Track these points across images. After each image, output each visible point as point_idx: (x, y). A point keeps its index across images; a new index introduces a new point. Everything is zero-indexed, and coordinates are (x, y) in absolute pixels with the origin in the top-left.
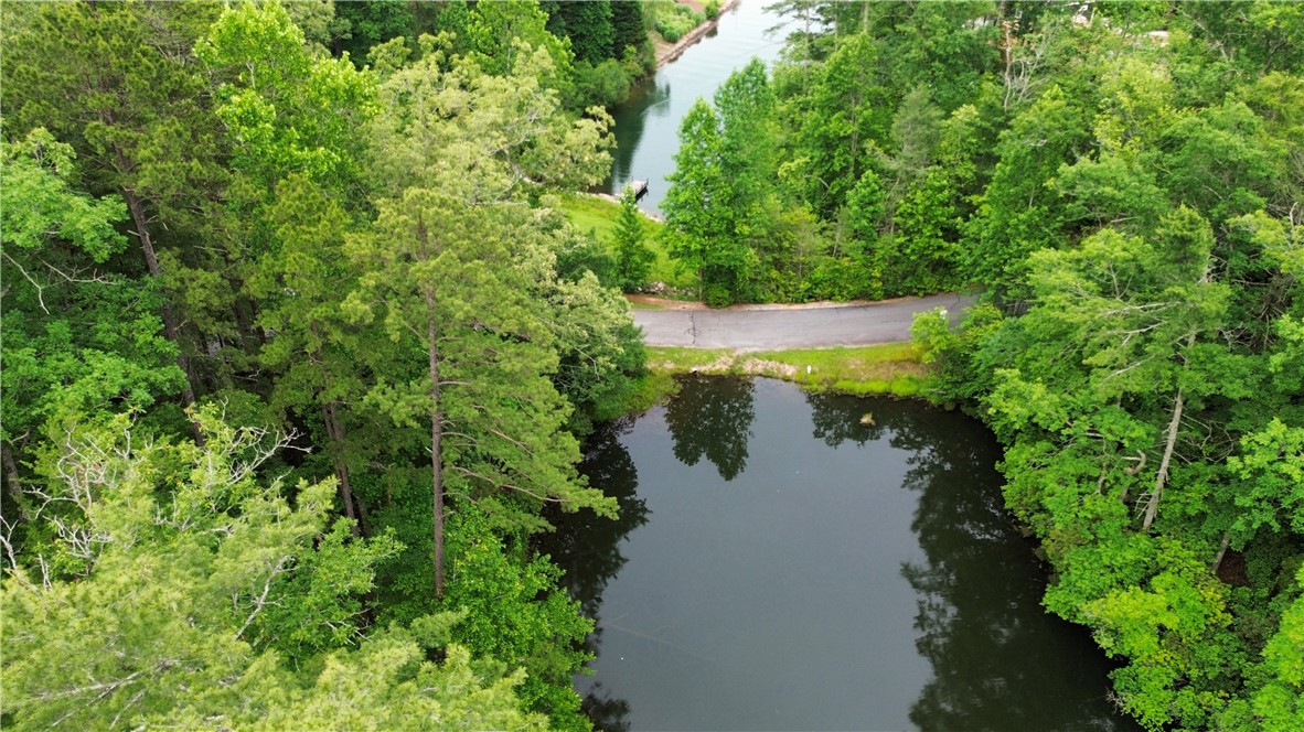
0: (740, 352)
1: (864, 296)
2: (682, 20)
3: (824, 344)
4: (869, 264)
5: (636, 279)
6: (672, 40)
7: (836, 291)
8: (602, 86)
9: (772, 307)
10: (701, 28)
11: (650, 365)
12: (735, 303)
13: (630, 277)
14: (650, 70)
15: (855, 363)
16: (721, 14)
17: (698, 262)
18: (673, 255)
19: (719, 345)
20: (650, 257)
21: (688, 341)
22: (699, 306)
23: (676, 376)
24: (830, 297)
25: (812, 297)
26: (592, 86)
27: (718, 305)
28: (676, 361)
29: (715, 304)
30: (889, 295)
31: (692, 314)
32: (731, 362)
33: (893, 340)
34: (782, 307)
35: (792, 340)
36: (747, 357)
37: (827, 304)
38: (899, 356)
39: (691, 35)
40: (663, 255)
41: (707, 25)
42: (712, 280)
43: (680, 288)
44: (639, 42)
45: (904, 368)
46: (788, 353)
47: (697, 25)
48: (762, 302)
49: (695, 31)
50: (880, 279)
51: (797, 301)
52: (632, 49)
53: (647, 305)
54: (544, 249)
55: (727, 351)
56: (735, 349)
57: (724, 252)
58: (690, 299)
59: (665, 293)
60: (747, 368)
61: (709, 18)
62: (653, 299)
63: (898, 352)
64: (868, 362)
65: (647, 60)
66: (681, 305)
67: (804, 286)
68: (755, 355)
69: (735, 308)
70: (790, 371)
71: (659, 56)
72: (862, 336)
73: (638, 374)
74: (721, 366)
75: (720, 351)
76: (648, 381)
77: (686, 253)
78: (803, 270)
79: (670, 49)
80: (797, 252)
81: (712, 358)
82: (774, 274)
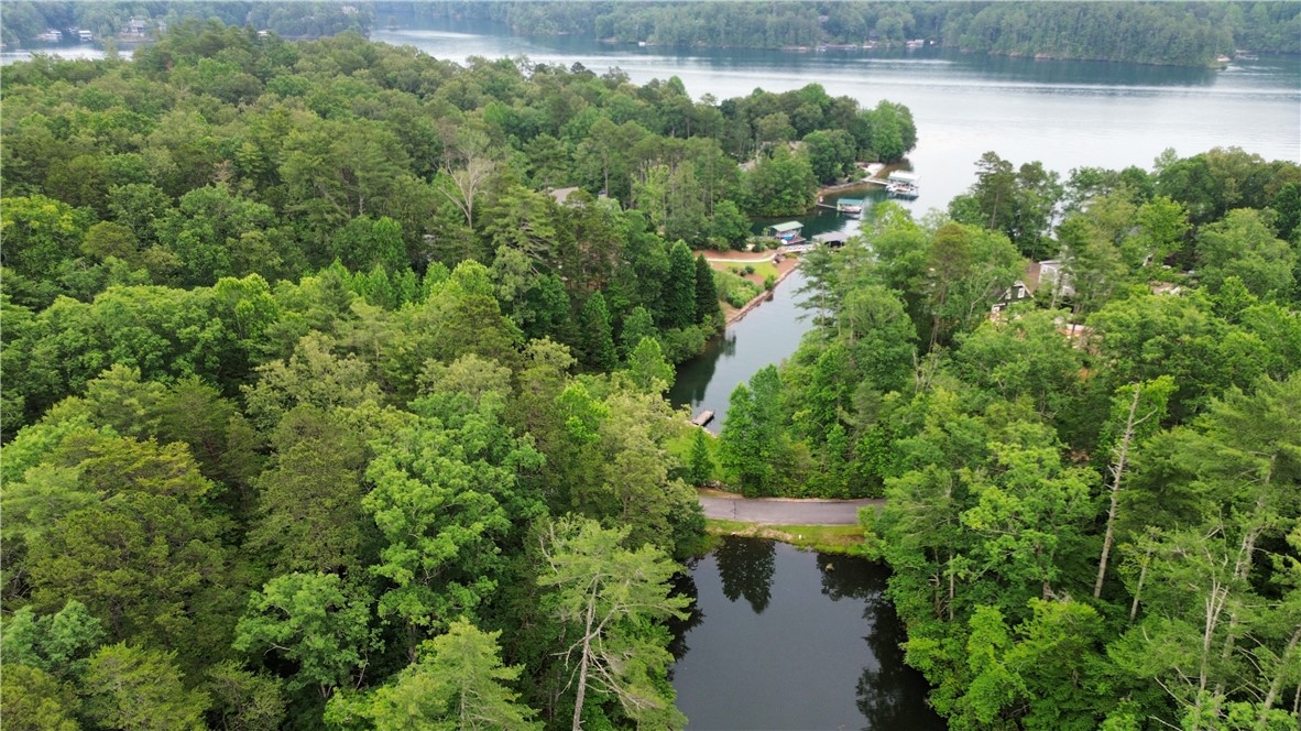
0: (761, 525)
1: (837, 496)
2: (747, 291)
3: (811, 523)
4: (840, 477)
5: (702, 479)
6: (739, 307)
7: (822, 492)
8: (687, 344)
9: (783, 499)
10: (760, 296)
11: (708, 529)
12: (761, 496)
13: (699, 476)
14: (721, 330)
15: (827, 535)
16: (776, 285)
17: (738, 470)
18: (724, 466)
19: (749, 520)
20: (711, 466)
21: (731, 517)
22: (739, 496)
23: (723, 536)
24: (818, 496)
25: (808, 495)
26: (680, 345)
27: (750, 497)
28: (723, 528)
29: (749, 496)
30: (854, 497)
31: (735, 501)
32: (755, 530)
33: (851, 523)
34: (789, 500)
35: (792, 520)
36: (765, 528)
37: (816, 500)
38: (854, 533)
39: (752, 302)
40: (718, 467)
41: (765, 294)
42: (748, 482)
43: (730, 485)
44: (715, 311)
45: (855, 539)
46: (789, 527)
47: (758, 294)
48: (777, 496)
49: (756, 299)
50: (847, 487)
51: (799, 497)
52: (709, 317)
53: (708, 494)
54: (662, 467)
55: (754, 524)
56: (758, 523)
57: (754, 466)
58: (734, 493)
59: (720, 488)
60: (765, 534)
61: (767, 289)
62: (712, 491)
63: (852, 530)
64: (835, 535)
65: (719, 324)
66: (728, 496)
67: (803, 488)
68: (770, 527)
69: (760, 499)
70: (789, 537)
71: (728, 319)
72: (834, 520)
73: (701, 534)
74: (749, 532)
75: (749, 524)
76: (707, 538)
77: (733, 465)
78: (802, 478)
79: (736, 313)
80: (798, 467)
81: (744, 527)
82: (785, 480)
